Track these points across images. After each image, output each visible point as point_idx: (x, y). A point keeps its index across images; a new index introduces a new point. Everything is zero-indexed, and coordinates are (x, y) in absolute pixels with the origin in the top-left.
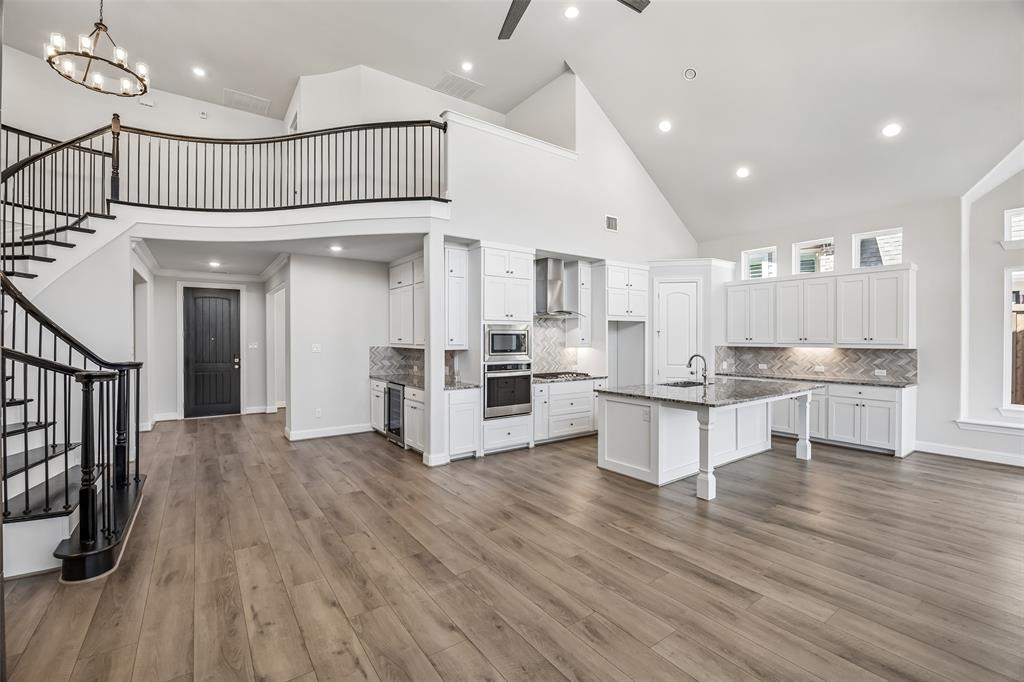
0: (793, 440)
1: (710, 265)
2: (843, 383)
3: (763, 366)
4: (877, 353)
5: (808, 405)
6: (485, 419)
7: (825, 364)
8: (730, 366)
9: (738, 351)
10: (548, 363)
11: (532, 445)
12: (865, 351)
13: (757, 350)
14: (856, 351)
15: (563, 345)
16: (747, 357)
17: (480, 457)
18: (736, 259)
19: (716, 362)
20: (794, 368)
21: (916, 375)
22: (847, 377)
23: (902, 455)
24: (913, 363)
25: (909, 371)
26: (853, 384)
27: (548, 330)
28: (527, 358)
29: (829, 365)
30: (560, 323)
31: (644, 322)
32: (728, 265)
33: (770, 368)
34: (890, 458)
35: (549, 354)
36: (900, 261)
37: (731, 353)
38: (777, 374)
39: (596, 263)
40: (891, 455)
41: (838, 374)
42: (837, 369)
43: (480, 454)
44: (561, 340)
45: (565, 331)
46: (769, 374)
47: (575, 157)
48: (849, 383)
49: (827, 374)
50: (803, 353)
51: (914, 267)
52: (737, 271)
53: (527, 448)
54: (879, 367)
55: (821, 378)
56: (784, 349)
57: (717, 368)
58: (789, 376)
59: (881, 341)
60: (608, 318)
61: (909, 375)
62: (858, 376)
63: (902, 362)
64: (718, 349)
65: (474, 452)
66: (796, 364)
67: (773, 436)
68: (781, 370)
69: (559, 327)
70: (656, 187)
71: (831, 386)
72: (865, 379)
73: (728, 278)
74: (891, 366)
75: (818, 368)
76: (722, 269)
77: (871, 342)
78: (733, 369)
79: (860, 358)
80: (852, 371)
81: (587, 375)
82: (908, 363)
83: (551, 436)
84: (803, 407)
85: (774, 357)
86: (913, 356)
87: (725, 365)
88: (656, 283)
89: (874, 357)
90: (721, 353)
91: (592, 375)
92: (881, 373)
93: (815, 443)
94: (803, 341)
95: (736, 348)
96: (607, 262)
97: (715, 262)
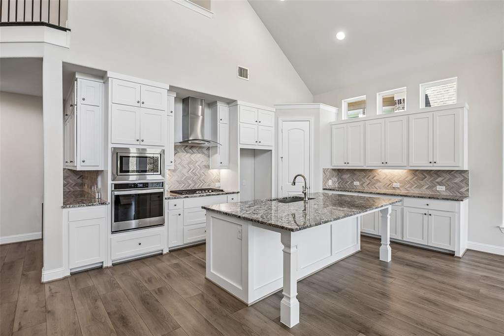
0: (377, 240)
1: (319, 108)
2: (414, 197)
3: (356, 183)
4: (438, 173)
5: (389, 216)
6: (113, 232)
7: (400, 182)
8: (334, 183)
9: (339, 172)
10: (194, 181)
11: (165, 252)
12: (429, 172)
13: (352, 172)
14: (423, 172)
15: (208, 167)
16: (346, 176)
17: (107, 268)
18: (338, 106)
19: (324, 180)
20: (378, 184)
21: (468, 190)
22: (416, 192)
23: (460, 255)
24: (466, 181)
25: (463, 187)
26: (422, 197)
27: (193, 156)
28: (160, 177)
29: (403, 183)
30: (204, 150)
31: (271, 150)
32: (333, 110)
33: (362, 185)
34: (451, 258)
35: (195, 174)
36: (455, 102)
37: (335, 174)
38: (366, 189)
39: (231, 102)
40: (452, 254)
41: (409, 189)
42: (409, 185)
43: (108, 264)
44: (205, 163)
45: (209, 157)
46: (360, 189)
47: (210, 15)
48: (419, 197)
49: (401, 189)
50: (385, 173)
51: (467, 105)
52: (339, 114)
53: (161, 254)
54: (440, 184)
55: (397, 192)
56: (371, 170)
57: (325, 184)
58: (374, 190)
59: (443, 164)
60: (240, 147)
61: (463, 190)
62: (424, 191)
63: (457, 180)
64: (325, 171)
65: (103, 262)
66: (380, 182)
67: (362, 236)
68: (369, 186)
69: (203, 153)
70: (283, 53)
71: (405, 199)
72: (429, 193)
73: (332, 118)
74: (449, 183)
75: (395, 185)
76: (328, 113)
77: (435, 165)
78: (337, 185)
79: (426, 177)
80: (420, 187)
81: (222, 191)
82: (462, 181)
83: (185, 242)
84: (384, 218)
85: (365, 176)
86: (466, 176)
87: (330, 183)
88: (280, 121)
89: (436, 176)
90: (328, 174)
91: (226, 190)
92: (441, 189)
93: (393, 243)
94: (385, 165)
95: (339, 170)
96: (239, 103)
97: (323, 106)
